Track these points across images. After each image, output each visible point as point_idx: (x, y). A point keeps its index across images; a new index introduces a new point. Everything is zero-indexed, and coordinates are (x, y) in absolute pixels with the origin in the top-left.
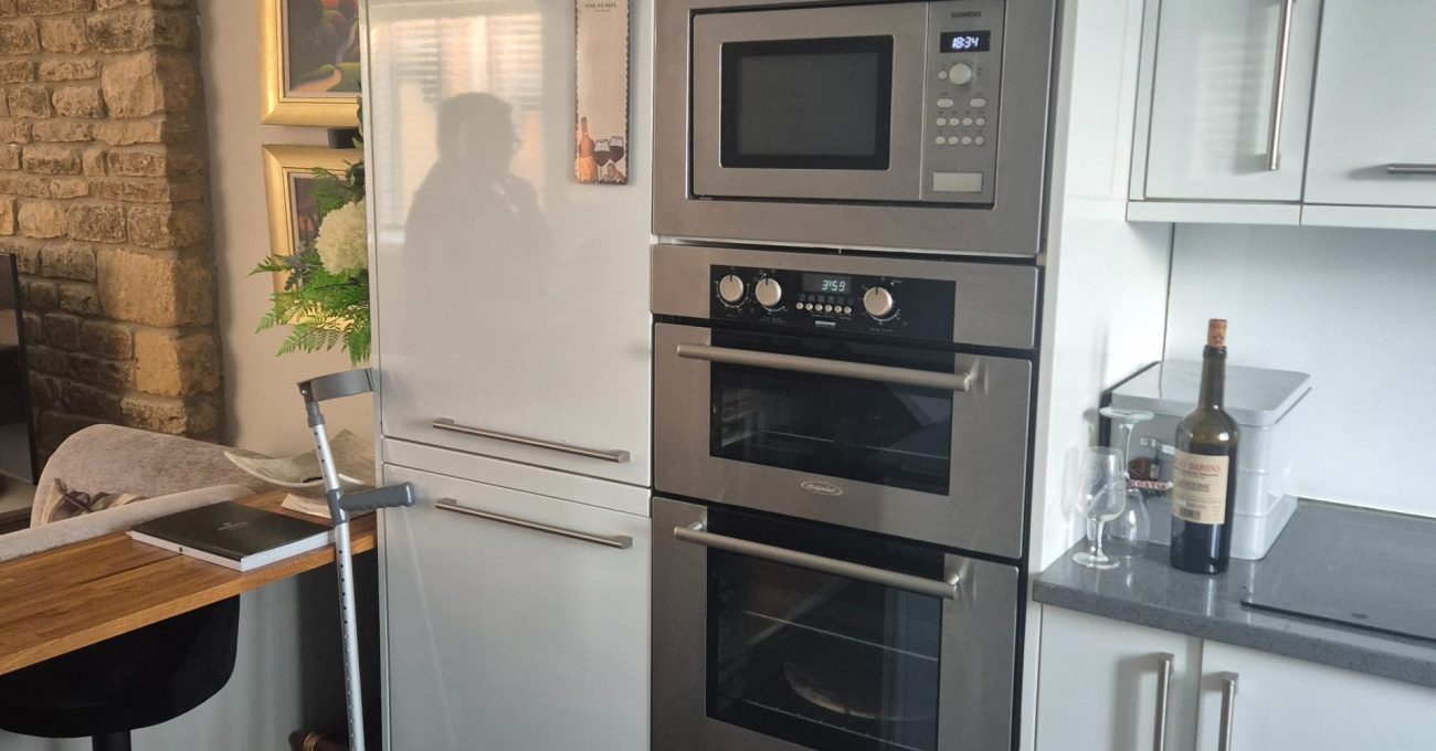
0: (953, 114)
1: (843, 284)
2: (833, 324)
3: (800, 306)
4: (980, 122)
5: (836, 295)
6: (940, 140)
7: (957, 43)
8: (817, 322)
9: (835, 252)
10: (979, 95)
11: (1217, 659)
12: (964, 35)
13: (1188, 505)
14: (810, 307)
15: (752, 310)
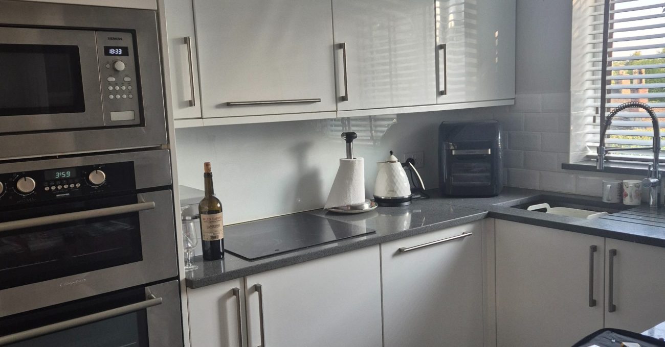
0: (116, 84)
1: (69, 173)
2: (68, 194)
3: (47, 189)
4: (130, 88)
5: (67, 179)
6: (112, 97)
7: (112, 51)
8: (57, 195)
9: (55, 157)
10: (127, 76)
11: (251, 282)
12: (115, 48)
13: (214, 234)
14: (53, 188)
15: (11, 198)
